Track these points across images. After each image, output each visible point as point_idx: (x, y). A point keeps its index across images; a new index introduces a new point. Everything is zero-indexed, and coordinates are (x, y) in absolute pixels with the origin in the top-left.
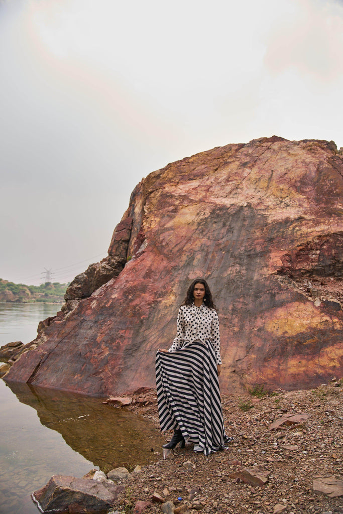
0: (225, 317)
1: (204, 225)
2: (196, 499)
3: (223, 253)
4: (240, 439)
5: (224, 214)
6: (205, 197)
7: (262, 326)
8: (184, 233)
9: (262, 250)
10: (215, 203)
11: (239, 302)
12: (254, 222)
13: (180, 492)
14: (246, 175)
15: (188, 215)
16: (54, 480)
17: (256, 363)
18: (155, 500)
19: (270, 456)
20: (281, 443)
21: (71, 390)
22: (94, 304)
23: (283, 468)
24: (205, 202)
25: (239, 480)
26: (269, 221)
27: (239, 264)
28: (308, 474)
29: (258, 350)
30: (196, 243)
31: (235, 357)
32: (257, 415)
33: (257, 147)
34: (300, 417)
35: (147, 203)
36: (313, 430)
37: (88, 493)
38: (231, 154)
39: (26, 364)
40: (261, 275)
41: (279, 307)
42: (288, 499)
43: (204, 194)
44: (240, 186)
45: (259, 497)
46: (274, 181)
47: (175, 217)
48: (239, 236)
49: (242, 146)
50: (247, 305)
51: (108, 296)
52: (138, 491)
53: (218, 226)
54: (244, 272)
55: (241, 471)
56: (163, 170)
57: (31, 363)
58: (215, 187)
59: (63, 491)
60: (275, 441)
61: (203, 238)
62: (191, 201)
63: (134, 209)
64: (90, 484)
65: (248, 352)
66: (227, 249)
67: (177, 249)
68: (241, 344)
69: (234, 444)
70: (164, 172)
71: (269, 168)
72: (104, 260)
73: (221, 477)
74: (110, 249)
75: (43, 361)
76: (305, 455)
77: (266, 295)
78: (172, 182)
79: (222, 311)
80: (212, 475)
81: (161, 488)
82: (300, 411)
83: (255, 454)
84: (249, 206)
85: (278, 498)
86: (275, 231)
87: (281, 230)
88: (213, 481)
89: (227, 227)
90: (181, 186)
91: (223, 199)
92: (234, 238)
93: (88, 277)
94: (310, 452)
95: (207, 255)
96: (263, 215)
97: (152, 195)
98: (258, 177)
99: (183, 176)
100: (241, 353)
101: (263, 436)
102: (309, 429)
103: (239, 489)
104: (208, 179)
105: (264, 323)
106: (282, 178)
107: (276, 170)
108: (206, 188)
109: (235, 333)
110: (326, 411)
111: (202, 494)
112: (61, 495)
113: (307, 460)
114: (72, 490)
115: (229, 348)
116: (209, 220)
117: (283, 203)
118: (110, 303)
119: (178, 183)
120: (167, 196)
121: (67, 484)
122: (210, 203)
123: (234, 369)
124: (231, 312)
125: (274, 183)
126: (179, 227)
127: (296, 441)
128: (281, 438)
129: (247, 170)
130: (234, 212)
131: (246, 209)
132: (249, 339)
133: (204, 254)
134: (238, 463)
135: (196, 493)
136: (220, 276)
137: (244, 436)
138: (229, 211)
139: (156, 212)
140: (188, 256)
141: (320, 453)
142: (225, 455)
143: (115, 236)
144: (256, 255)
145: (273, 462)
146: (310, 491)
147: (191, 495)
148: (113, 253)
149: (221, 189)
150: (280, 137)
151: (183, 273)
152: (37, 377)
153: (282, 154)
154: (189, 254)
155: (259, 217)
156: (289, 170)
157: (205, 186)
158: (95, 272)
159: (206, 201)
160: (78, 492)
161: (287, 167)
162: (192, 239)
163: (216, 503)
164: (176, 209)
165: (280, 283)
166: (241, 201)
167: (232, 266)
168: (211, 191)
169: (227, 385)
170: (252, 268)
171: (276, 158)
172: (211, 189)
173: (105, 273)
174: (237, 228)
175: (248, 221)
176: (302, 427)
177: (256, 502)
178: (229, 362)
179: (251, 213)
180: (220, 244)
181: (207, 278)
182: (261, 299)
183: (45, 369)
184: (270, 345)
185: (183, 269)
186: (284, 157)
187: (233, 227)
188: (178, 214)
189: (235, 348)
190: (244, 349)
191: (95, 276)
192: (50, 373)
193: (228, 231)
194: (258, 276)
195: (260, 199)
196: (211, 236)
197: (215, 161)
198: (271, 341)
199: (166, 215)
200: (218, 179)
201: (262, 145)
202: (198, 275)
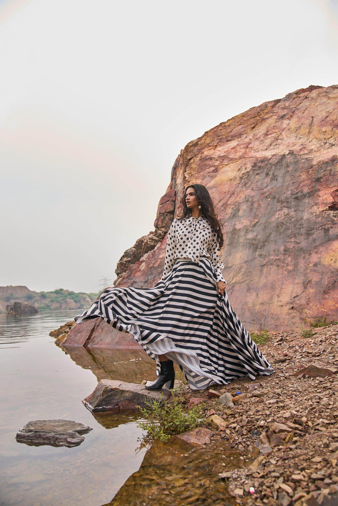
0: (277, 258)
1: (247, 178)
3: (269, 200)
5: (266, 165)
6: (245, 153)
7: (317, 261)
8: (227, 189)
9: (309, 191)
10: (256, 157)
11: (291, 242)
12: (298, 167)
13: (239, 389)
14: (284, 126)
15: (229, 172)
16: (102, 382)
17: (316, 297)
18: (211, 396)
22: (143, 266)
24: (245, 158)
25: (304, 376)
26: (314, 163)
27: (286, 207)
29: (316, 284)
30: (240, 195)
31: (292, 294)
32: (321, 338)
33: (294, 99)
35: (187, 170)
37: (138, 392)
38: (267, 111)
39: (81, 329)
40: (312, 213)
41: (334, 240)
43: (243, 151)
44: (280, 137)
45: (328, 383)
46: (316, 126)
47: (216, 176)
48: (284, 182)
49: (278, 101)
50: (299, 243)
51: (156, 257)
53: (262, 176)
54: (293, 213)
56: (200, 139)
57: (86, 327)
58: (255, 143)
59: (112, 390)
61: (246, 190)
62: (231, 159)
63: (176, 182)
64: (140, 387)
65: (305, 288)
66: (273, 197)
67: (221, 204)
68: (296, 281)
69: (297, 357)
70: (201, 140)
71: (309, 115)
72: (151, 233)
73: (284, 377)
74: (156, 222)
75: (97, 324)
77: (319, 231)
78: (210, 146)
79: (273, 253)
83: (321, 359)
84: (291, 153)
86: (322, 171)
87: (328, 168)
88: (275, 379)
89: (271, 176)
90: (219, 148)
91: (263, 152)
92: (279, 185)
93: (137, 250)
95: (252, 205)
96: (307, 159)
97: (192, 161)
98: (298, 126)
99: (221, 139)
100: (298, 290)
103: (305, 381)
104: (246, 137)
105: (320, 258)
106: (324, 121)
107: (316, 116)
108: (245, 146)
109: (289, 272)
111: (263, 388)
112: (110, 394)
114: (121, 389)
115: (284, 286)
116: (251, 173)
117: (328, 144)
118: (158, 263)
119: (216, 146)
120: (207, 159)
121: (116, 385)
122: (251, 157)
123: (291, 306)
124: (283, 252)
125: (315, 128)
126: (221, 185)
129: (286, 122)
130: (276, 161)
131: (288, 156)
132: (305, 275)
133: (249, 204)
134: (302, 367)
135: (256, 387)
136: (267, 221)
137: (308, 351)
138: (271, 161)
139: (196, 175)
140: (232, 208)
142: (287, 365)
143: (160, 209)
144: (304, 196)
148: (158, 225)
149: (260, 144)
150: (318, 86)
151: (229, 224)
152: (92, 339)
153: (321, 100)
154: (234, 206)
155: (303, 161)
156: (331, 113)
157: (244, 144)
158: (143, 244)
159: (246, 156)
160: (128, 391)
161: (327, 110)
162: (235, 192)
164: (216, 169)
165: (333, 218)
166: (282, 150)
167: (280, 210)
168: (251, 147)
169: (286, 322)
170: (301, 209)
171: (315, 105)
172: (250, 146)
173: (153, 244)
174: (281, 175)
175: (291, 167)
178: (286, 299)
179: (294, 158)
180: (265, 193)
181: (255, 226)
182: (314, 236)
183: (100, 331)
184: (328, 278)
185: (229, 221)
186: (324, 102)
187: (277, 175)
188: (218, 172)
189: (291, 286)
190: (300, 285)
191: (143, 248)
192: (105, 334)
193: (272, 179)
194: (309, 215)
195: (302, 145)
196: (254, 187)
197: (252, 120)
198: (329, 273)
199: (207, 176)
200: (257, 135)
201: (299, 96)
202: (245, 224)
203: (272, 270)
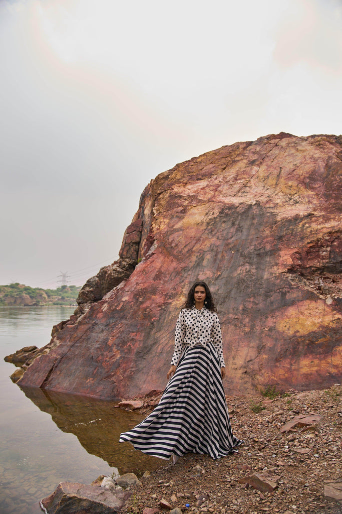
0: (236, 317)
1: (213, 225)
2: (204, 505)
3: (233, 252)
4: (250, 442)
5: (233, 213)
6: (214, 196)
7: (273, 325)
8: (193, 234)
9: (271, 249)
10: (223, 202)
11: (250, 302)
12: (263, 221)
13: (188, 498)
14: (254, 173)
15: (197, 216)
16: (61, 487)
17: (268, 363)
18: (163, 507)
19: (281, 459)
20: (292, 445)
21: (84, 394)
22: (105, 307)
23: (294, 472)
24: (213, 201)
25: (248, 485)
26: (279, 219)
27: (249, 263)
28: (319, 479)
29: (270, 350)
30: (205, 243)
31: (246, 357)
32: (269, 417)
33: (265, 144)
34: (313, 418)
35: (156, 205)
36: (325, 432)
37: (95, 500)
38: (239, 153)
39: (39, 368)
40: (272, 274)
41: (290, 306)
42: (298, 506)
43: (212, 193)
44: (249, 185)
45: (268, 503)
46: (283, 178)
47: (184, 218)
48: (248, 235)
49: (250, 143)
50: (257, 304)
51: (119, 299)
52: (146, 497)
53: (228, 225)
54: (254, 271)
55: (250, 476)
56: (171, 171)
57: (44, 367)
58: (224, 186)
59: (70, 498)
60: (286, 444)
61: (212, 238)
62: (200, 201)
63: (144, 211)
64: (97, 491)
65: (259, 353)
66: (236, 248)
67: (186, 250)
68: (252, 345)
69: (245, 447)
70: (172, 173)
71: (278, 165)
72: (115, 263)
73: (230, 482)
74: (121, 252)
75: (55, 365)
76: (317, 459)
77: (276, 294)
78: (181, 182)
79: (232, 311)
80: (221, 480)
81: (169, 494)
82: (312, 413)
83: (266, 457)
84: (258, 204)
85: (287, 504)
86: (285, 229)
87: (291, 227)
88: (222, 486)
89: (236, 226)
90: (189, 187)
91: (232, 198)
92: (244, 238)
93: (100, 280)
94: (322, 455)
95: (216, 255)
96: (272, 213)
97: (161, 196)
98: (266, 175)
99: (191, 176)
100: (253, 354)
101: (274, 438)
102: (321, 431)
103: (248, 495)
104: (216, 179)
105: (275, 323)
106: (291, 175)
107: (284, 167)
108: (214, 188)
109: (246, 333)
110: (339, 412)
111: (210, 500)
112: (68, 503)
113: (319, 464)
114: (79, 497)
115: (240, 348)
116: (218, 219)
117: (292, 200)
118: (121, 306)
119: (186, 183)
120: (176, 197)
121: (74, 491)
122: (218, 202)
123: (245, 370)
124: (241, 312)
125: (282, 180)
126: (188, 228)
127: (308, 444)
128: (293, 440)
129: (255, 168)
130: (243, 211)
131: (255, 207)
133: (214, 254)
134: (247, 468)
135: (204, 499)
136: (230, 276)
137: (254, 439)
138: (238, 210)
139: (165, 213)
140: (197, 256)
141: (332, 457)
142: (235, 460)
143: (125, 238)
144: (266, 253)
145: (283, 466)
146: (321, 497)
147: (198, 501)
148: (123, 255)
149: (229, 188)
150: (288, 134)
151: (193, 274)
152: (50, 381)
153: (290, 151)
154: (198, 254)
155: (268, 215)
156: (298, 167)
157: (213, 186)
158: (107, 275)
159: (215, 200)
160: (85, 499)
161: (295, 163)
162: (201, 239)
163: (224, 509)
164: (184, 210)
165: (291, 281)
166: (250, 199)
167: (242, 265)
168: (220, 191)
169: (239, 387)
170: (262, 267)
171: (284, 154)
172: (219, 189)
173: (116, 276)
174: (246, 227)
175: (257, 219)
176: (314, 429)
177: (265, 509)
178: (241, 363)
179: (260, 211)
180: (229, 244)
181: (217, 279)
182: (272, 298)
183: (58, 373)
184: (281, 345)
185: (192, 270)
186: (293, 154)
187: (242, 226)
188: (186, 214)
189: (246, 349)
190: (255, 349)
191: (106, 279)
192: (63, 377)
193: (237, 230)
194: (269, 275)
195: (268, 197)
196: (220, 236)
197: (223, 160)
198: (282, 341)
199: (175, 216)
200: (226, 178)
201: (270, 142)
202: (208, 275)
203: (230, 329)
